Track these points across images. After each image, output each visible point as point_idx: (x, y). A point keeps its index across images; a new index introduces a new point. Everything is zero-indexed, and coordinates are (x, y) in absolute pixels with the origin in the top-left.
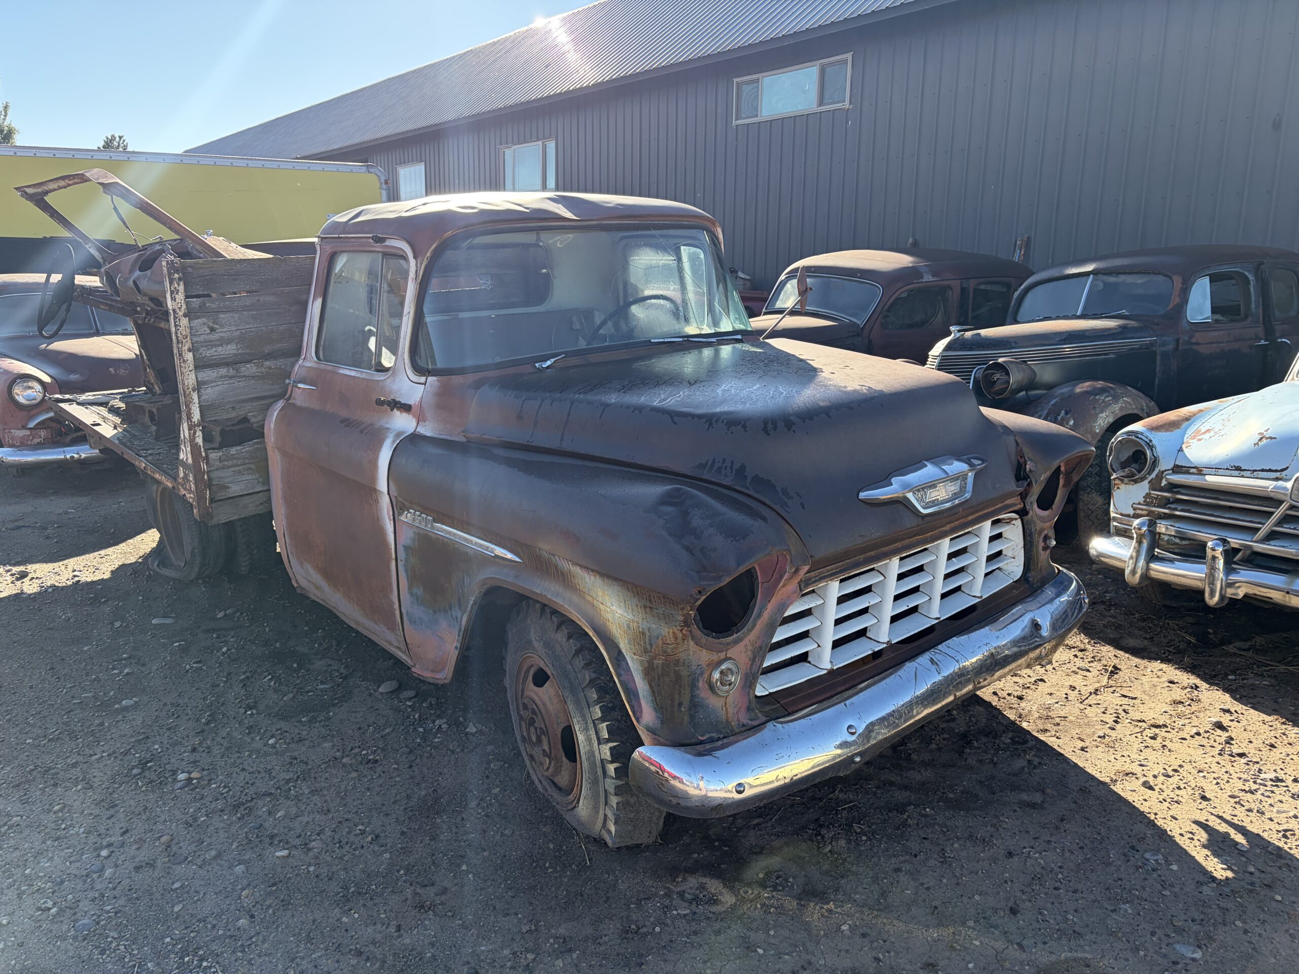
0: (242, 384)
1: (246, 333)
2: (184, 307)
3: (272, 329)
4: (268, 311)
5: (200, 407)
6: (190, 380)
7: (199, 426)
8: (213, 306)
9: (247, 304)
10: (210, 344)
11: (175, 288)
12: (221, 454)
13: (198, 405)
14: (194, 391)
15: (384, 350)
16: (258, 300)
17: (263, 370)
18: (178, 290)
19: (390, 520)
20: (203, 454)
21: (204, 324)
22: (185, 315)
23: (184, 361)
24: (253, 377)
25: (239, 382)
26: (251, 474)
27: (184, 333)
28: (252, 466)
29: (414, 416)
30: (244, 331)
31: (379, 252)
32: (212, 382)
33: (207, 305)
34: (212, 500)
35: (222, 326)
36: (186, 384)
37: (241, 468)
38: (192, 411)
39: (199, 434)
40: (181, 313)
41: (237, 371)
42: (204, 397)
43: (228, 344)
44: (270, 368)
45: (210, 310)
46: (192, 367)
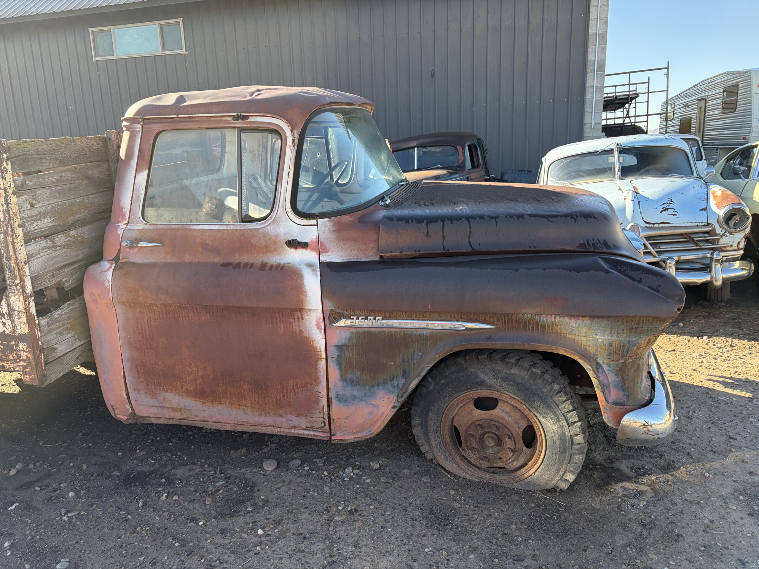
0: (57, 253)
1: (55, 207)
2: (12, 186)
3: (72, 202)
4: (68, 186)
5: (31, 278)
6: (22, 255)
7: (31, 297)
8: (31, 183)
9: (54, 180)
10: (33, 219)
11: (5, 168)
12: (48, 319)
13: (29, 277)
14: (25, 264)
15: (250, 204)
16: (61, 176)
17: (70, 239)
18: (7, 170)
19: (319, 328)
20: (37, 322)
21: (26, 200)
22: (14, 193)
23: (17, 237)
24: (64, 246)
25: (55, 251)
26: (69, 333)
27: (14, 211)
28: (68, 326)
29: (313, 249)
30: (53, 205)
31: (234, 128)
32: (37, 254)
33: (27, 183)
34: (46, 363)
35: (39, 202)
36: (19, 259)
37: (61, 329)
38: (26, 284)
39: (32, 304)
40: (10, 191)
41: (53, 241)
42: (32, 269)
43: (44, 218)
44: (74, 237)
45: (30, 188)
46: (23, 242)
